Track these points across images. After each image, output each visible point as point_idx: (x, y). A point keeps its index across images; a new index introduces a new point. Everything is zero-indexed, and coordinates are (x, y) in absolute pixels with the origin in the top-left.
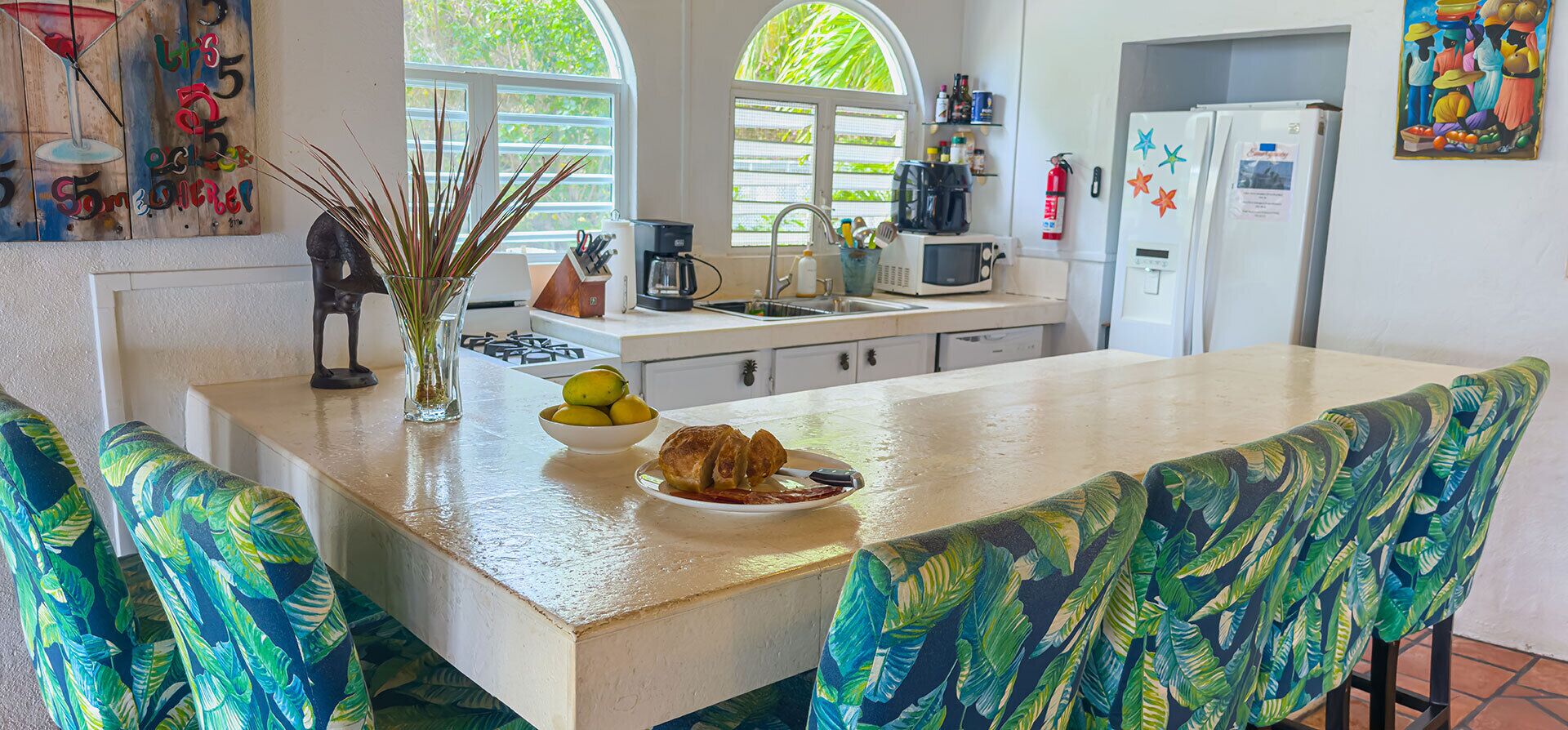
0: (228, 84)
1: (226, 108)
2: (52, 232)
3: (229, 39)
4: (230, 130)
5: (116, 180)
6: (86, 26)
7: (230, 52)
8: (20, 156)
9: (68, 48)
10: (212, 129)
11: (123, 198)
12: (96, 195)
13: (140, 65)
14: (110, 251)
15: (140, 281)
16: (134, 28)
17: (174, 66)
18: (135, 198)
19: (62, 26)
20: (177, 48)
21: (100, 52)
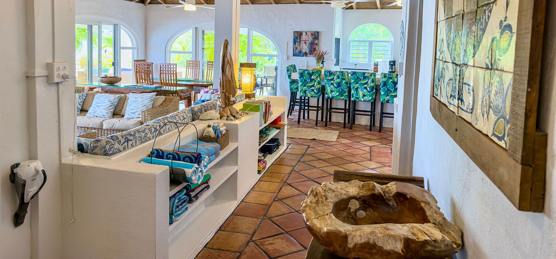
0: (316, 45)
1: (316, 47)
2: (303, 56)
3: (317, 41)
4: (316, 49)
5: (308, 52)
6: (307, 41)
7: (317, 42)
8: (302, 51)
9: (305, 43)
10: (315, 49)
11: (308, 54)
12: (306, 53)
13: (310, 44)
14: (307, 58)
15: (309, 60)
16: (310, 41)
17: (312, 44)
18: (309, 54)
19: (305, 41)
20: (313, 42)
21: (307, 43)
